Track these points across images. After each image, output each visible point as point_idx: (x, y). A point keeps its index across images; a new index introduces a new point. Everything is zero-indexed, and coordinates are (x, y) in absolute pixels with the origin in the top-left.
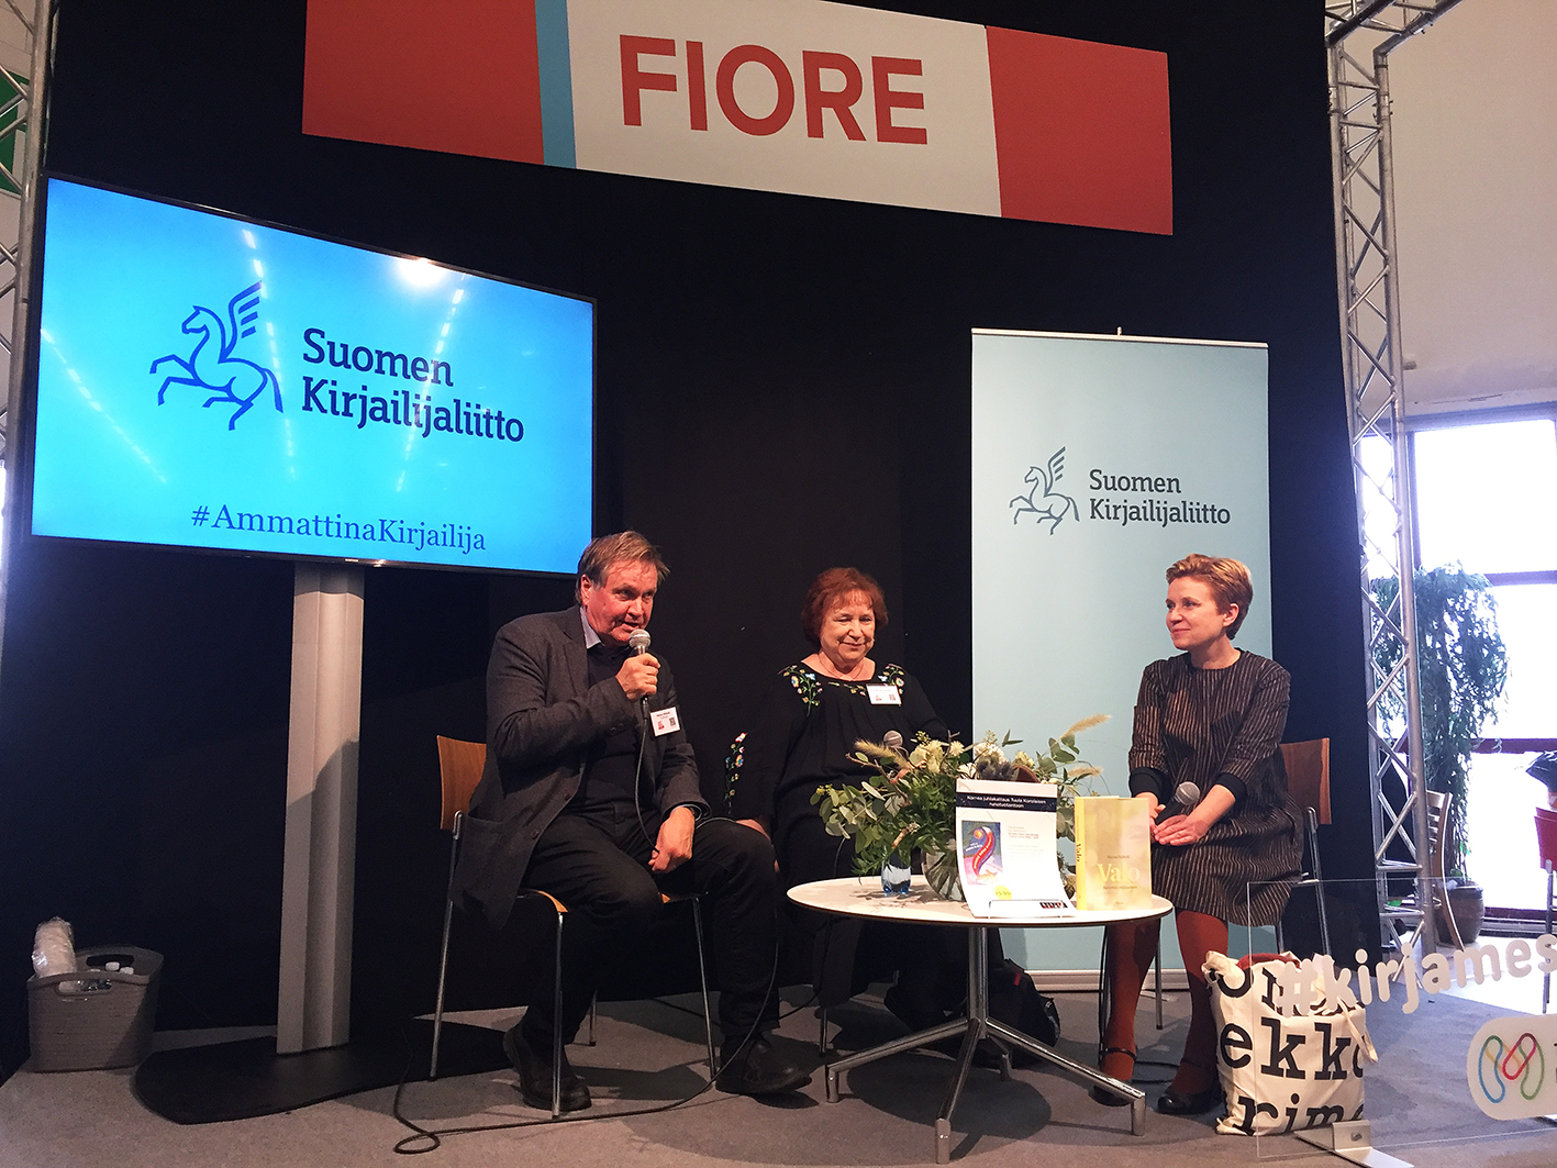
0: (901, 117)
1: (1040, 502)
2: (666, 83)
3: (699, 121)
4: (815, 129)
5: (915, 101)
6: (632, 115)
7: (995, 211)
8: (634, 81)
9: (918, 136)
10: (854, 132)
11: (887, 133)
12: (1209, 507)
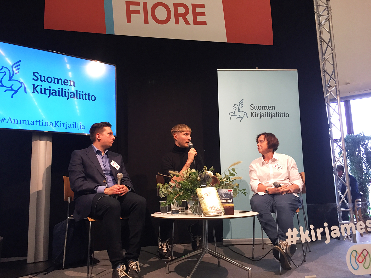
0: (199, 18)
1: (237, 114)
2: (138, 12)
3: (146, 21)
4: (177, 22)
5: (203, 14)
6: (129, 21)
7: (225, 41)
8: (129, 13)
9: (204, 23)
10: (187, 22)
11: (196, 22)
12: (283, 113)
